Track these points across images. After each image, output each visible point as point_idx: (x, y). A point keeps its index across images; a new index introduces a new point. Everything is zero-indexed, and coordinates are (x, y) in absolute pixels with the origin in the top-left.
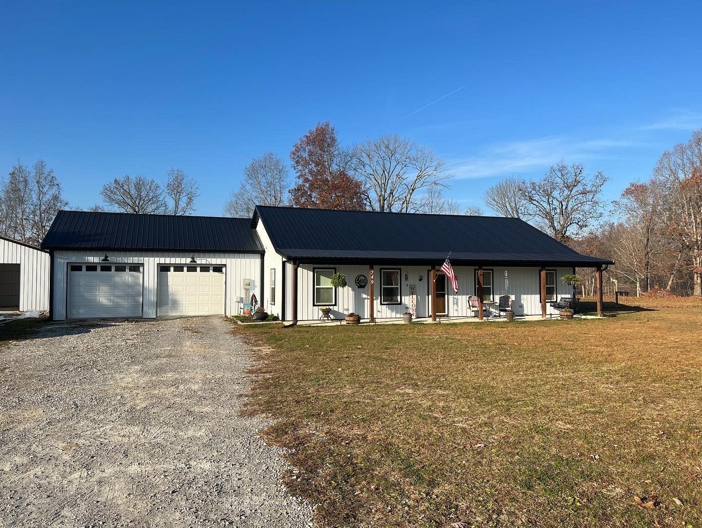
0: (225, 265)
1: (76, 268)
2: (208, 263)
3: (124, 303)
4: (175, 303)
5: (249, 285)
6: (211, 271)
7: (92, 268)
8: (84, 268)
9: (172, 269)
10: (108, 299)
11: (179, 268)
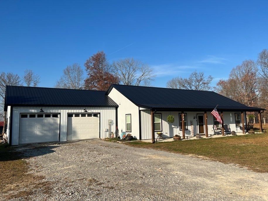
0: (100, 113)
1: (24, 116)
2: (92, 112)
3: (49, 134)
4: (75, 133)
5: (111, 123)
6: (93, 116)
7: (32, 116)
8: (28, 116)
9: (74, 115)
10: (41, 132)
11: (77, 115)
